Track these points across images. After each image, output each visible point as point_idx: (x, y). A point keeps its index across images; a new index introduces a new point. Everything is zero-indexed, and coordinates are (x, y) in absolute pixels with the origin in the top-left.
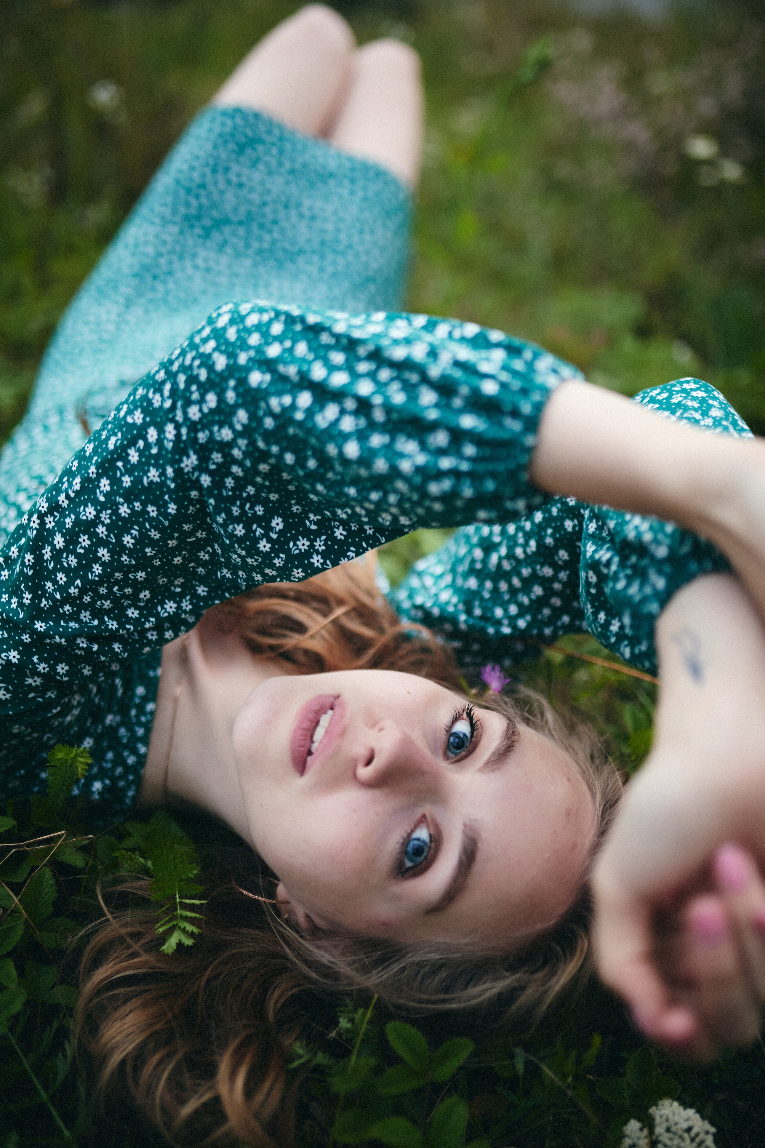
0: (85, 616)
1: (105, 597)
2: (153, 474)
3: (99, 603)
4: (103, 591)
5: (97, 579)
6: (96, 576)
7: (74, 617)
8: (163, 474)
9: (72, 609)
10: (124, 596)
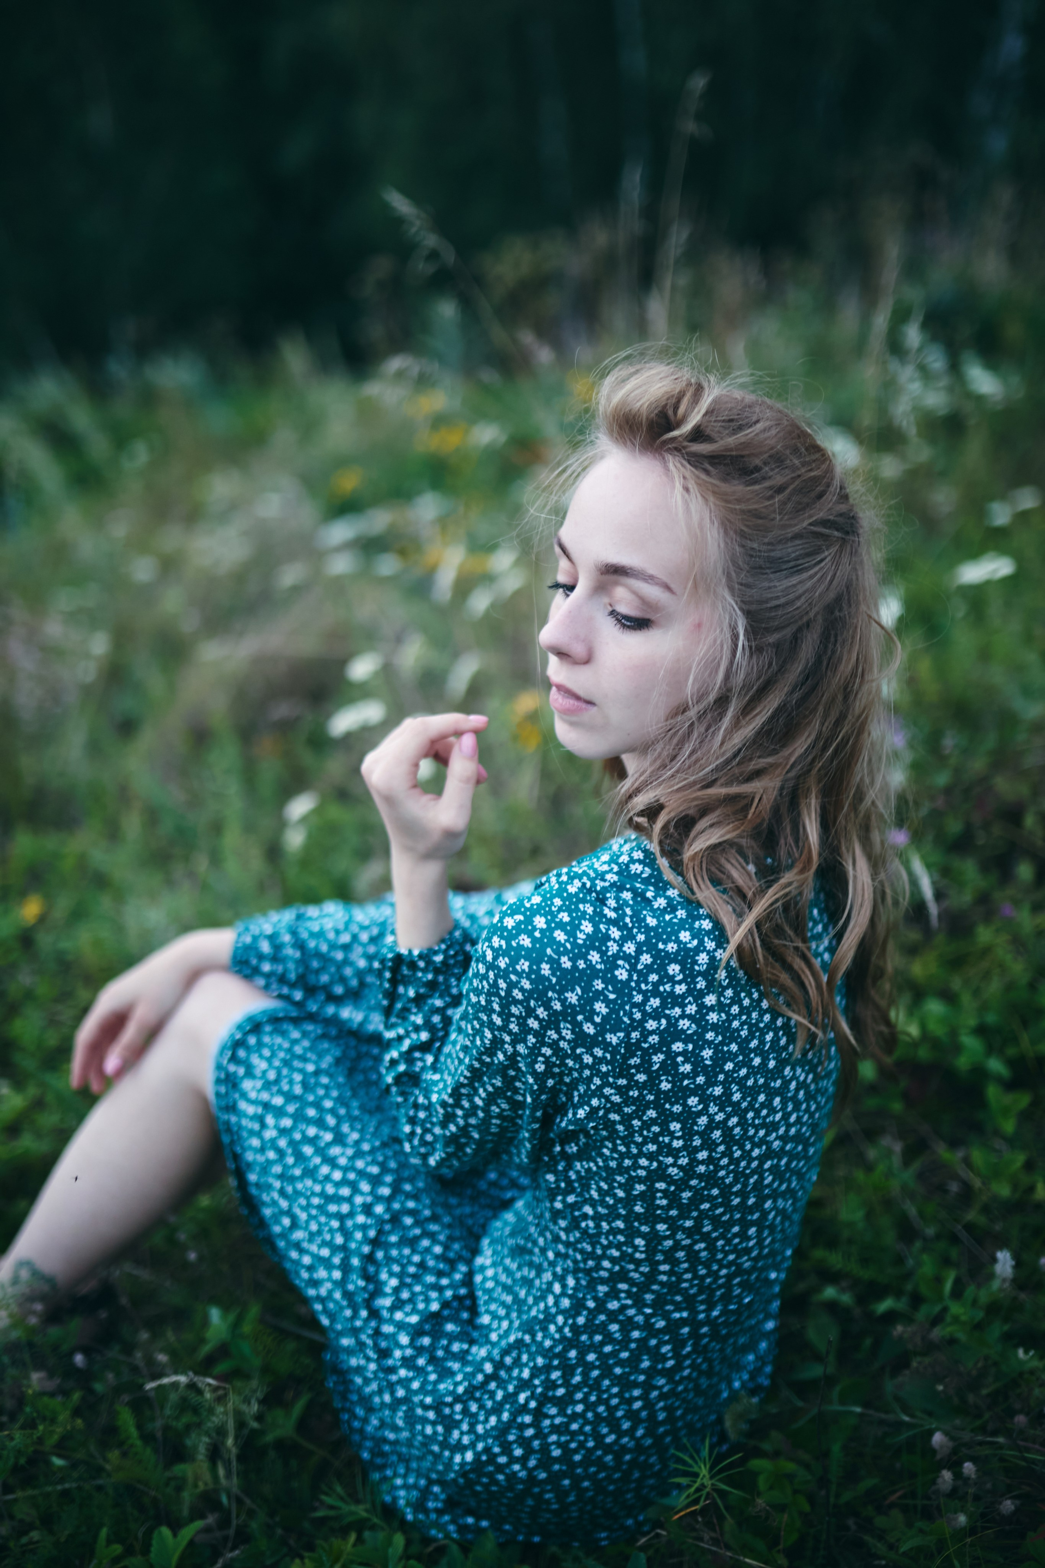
2: (572, 998)
8: (563, 1001)
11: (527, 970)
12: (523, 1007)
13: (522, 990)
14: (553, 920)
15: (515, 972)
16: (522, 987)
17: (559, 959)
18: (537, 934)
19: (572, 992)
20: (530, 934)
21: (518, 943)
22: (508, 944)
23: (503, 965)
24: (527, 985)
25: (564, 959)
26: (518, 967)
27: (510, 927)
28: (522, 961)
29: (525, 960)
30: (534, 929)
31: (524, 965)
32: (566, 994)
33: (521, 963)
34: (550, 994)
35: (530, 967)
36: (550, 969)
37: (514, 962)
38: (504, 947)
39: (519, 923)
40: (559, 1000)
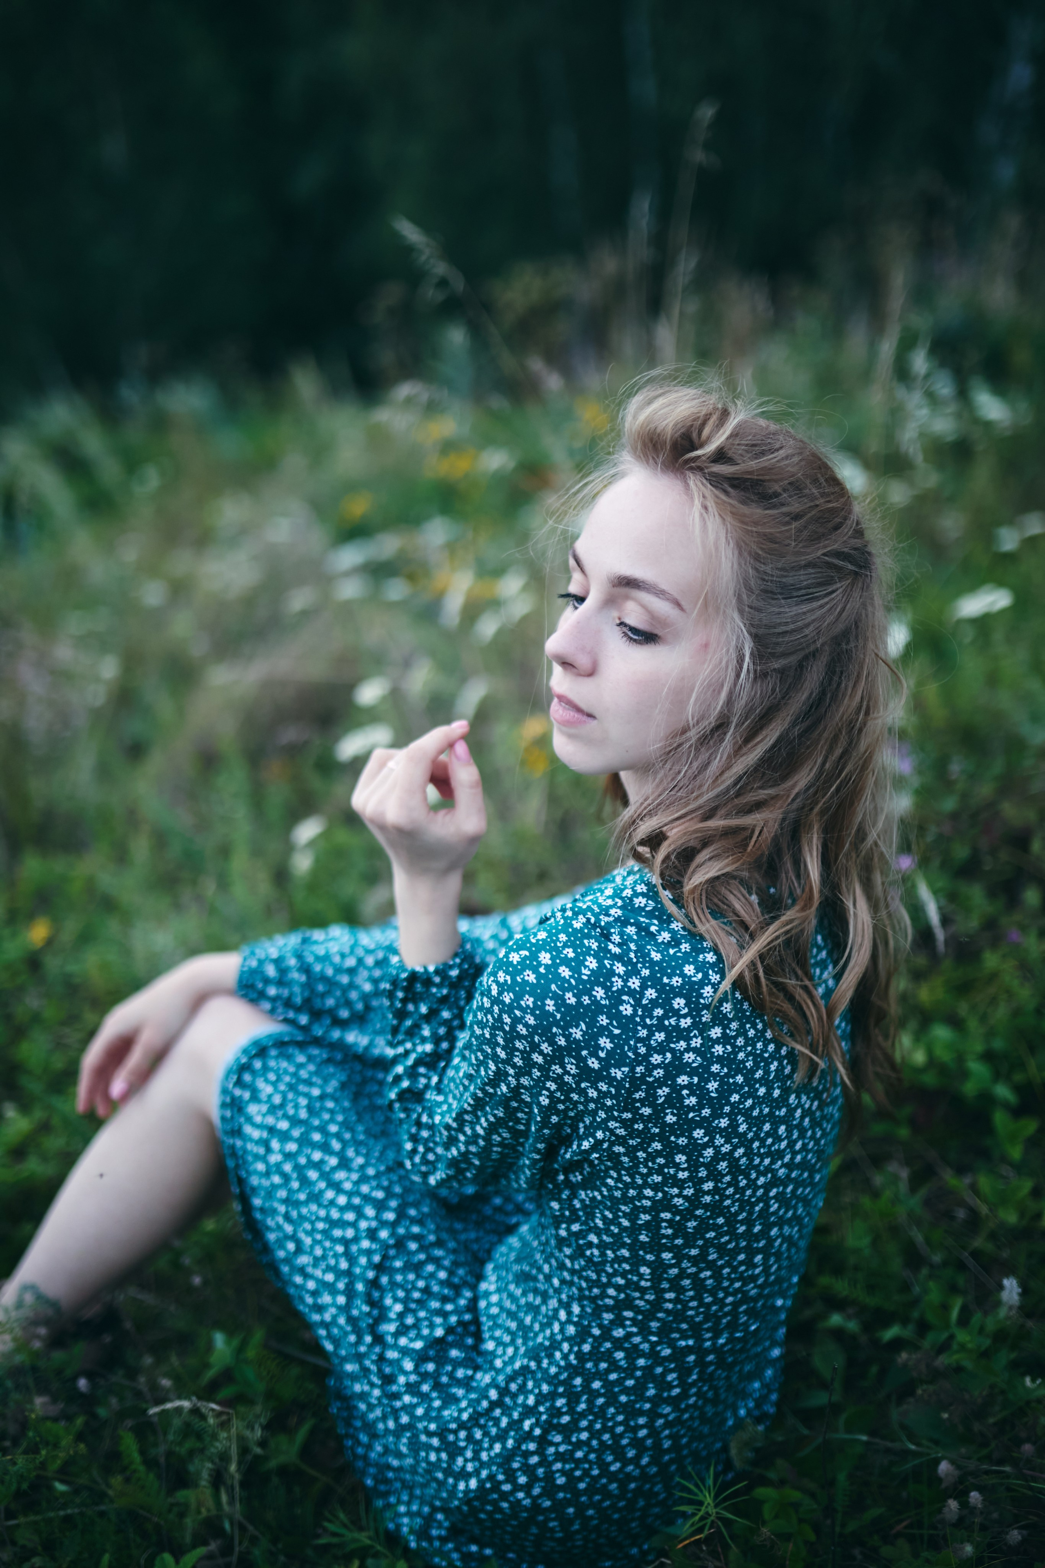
2: (577, 1033)
11: (531, 1006)
12: (528, 1042)
13: (526, 1025)
14: (558, 957)
15: (520, 1008)
16: (526, 1022)
17: (564, 995)
19: (577, 1028)
20: (535, 970)
21: (523, 979)
22: (513, 979)
23: (507, 1000)
24: (532, 1021)
25: (569, 995)
26: (522, 1003)
27: (515, 963)
28: (527, 996)
31: (528, 1001)
32: (571, 1030)
34: (554, 1030)
36: (554, 1005)
37: (518, 997)
38: (509, 982)
40: (564, 1035)
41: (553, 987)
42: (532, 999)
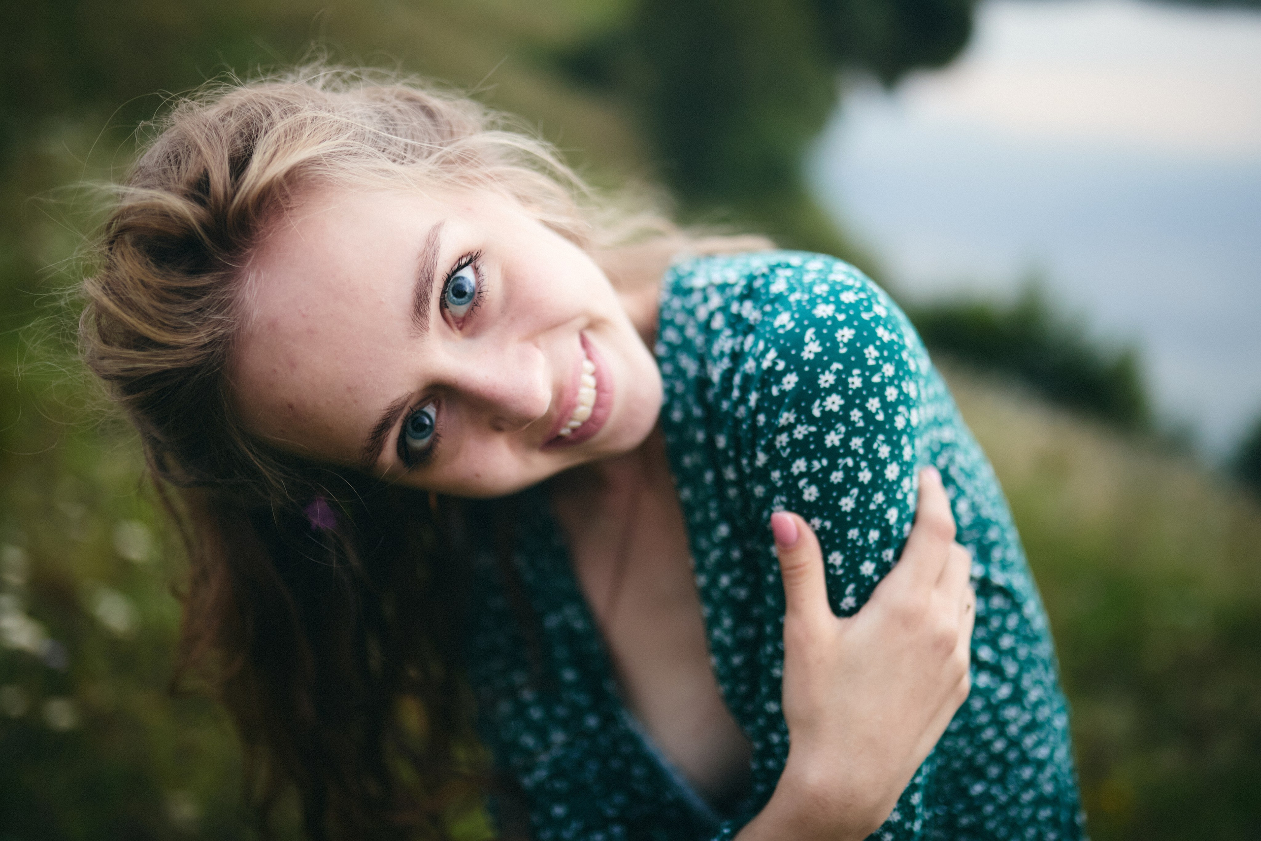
0: (834, 403)
1: (845, 442)
3: (843, 429)
4: (856, 443)
5: (875, 446)
6: (879, 446)
7: (841, 386)
9: (852, 389)
10: (833, 467)
18: (841, 317)
20: (840, 325)
26: (871, 362)
27: (820, 350)
29: (867, 347)
30: (833, 318)
31: (871, 353)
33: (867, 356)
35: (877, 348)
39: (818, 335)
41: (866, 316)
42: (871, 348)
